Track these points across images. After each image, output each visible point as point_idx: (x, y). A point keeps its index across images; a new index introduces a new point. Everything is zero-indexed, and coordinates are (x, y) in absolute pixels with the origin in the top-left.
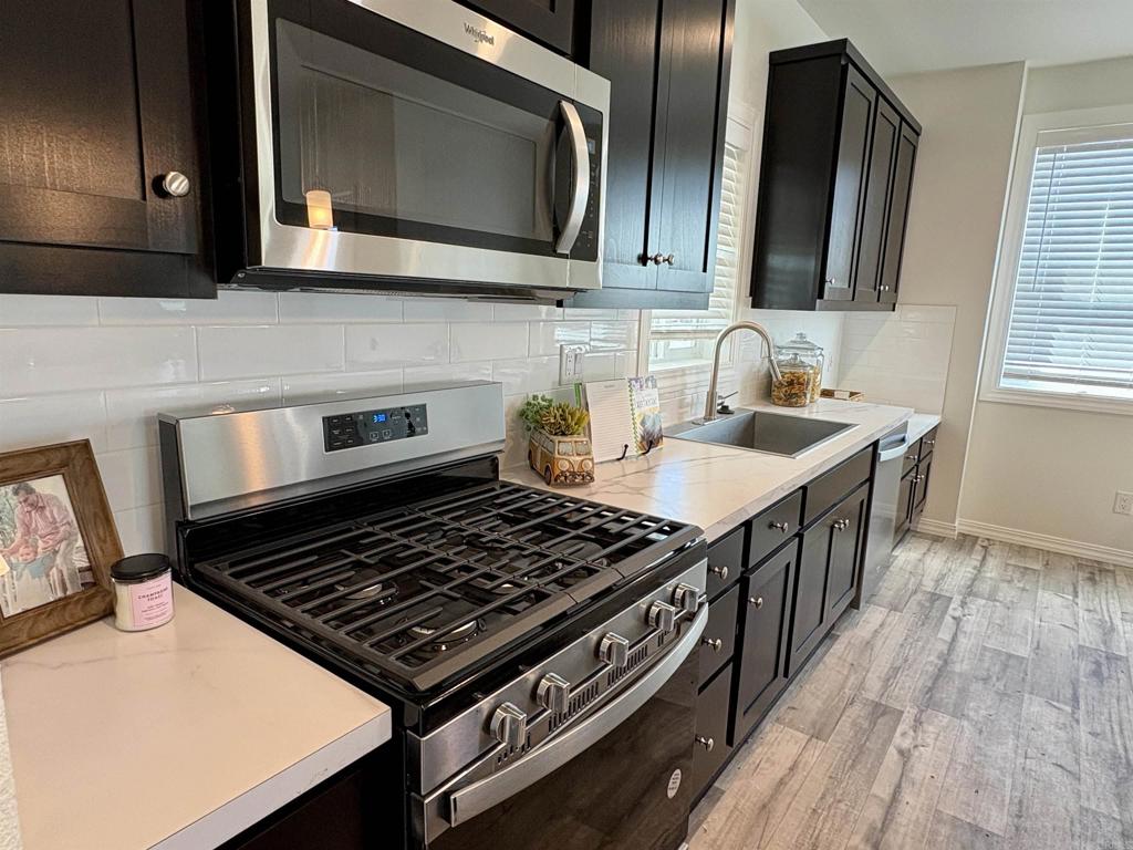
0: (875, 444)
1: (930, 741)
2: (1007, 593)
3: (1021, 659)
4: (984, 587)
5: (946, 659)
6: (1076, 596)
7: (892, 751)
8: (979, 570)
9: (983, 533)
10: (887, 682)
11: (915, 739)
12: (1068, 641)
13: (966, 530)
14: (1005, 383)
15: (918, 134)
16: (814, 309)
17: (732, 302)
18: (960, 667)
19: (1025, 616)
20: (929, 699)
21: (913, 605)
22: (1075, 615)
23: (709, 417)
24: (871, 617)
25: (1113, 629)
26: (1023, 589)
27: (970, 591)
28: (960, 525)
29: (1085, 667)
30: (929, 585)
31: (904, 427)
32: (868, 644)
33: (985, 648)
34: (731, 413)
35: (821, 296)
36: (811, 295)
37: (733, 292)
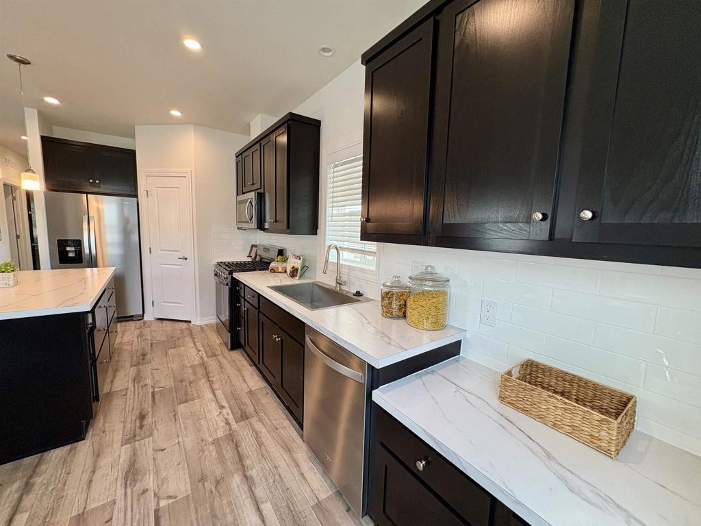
1: (218, 419)
7: (226, 405)
11: (223, 415)
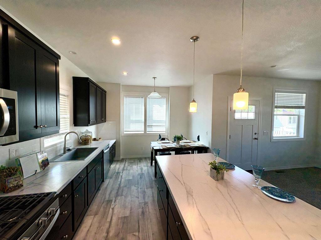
0: (103, 150)
2: (129, 168)
3: (131, 180)
4: (125, 168)
5: (120, 185)
6: (138, 165)
8: (125, 165)
9: (125, 158)
10: (110, 195)
12: (137, 173)
13: (123, 158)
14: (125, 133)
15: (106, 92)
16: (88, 126)
17: (69, 126)
18: (122, 185)
19: (131, 171)
20: (117, 195)
21: (114, 176)
22: (138, 168)
23: (65, 153)
24: (107, 181)
25: (142, 168)
26: (131, 166)
27: (123, 170)
28: (121, 157)
29: (139, 177)
30: (117, 171)
31: (109, 145)
32: (106, 188)
33: (126, 180)
34: (71, 150)
35: (89, 123)
36: (87, 123)
37: (69, 124)
